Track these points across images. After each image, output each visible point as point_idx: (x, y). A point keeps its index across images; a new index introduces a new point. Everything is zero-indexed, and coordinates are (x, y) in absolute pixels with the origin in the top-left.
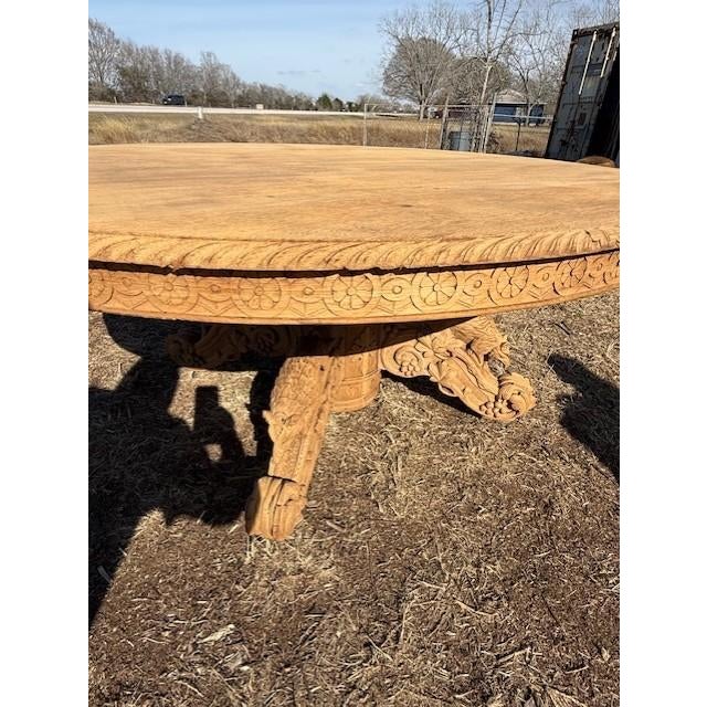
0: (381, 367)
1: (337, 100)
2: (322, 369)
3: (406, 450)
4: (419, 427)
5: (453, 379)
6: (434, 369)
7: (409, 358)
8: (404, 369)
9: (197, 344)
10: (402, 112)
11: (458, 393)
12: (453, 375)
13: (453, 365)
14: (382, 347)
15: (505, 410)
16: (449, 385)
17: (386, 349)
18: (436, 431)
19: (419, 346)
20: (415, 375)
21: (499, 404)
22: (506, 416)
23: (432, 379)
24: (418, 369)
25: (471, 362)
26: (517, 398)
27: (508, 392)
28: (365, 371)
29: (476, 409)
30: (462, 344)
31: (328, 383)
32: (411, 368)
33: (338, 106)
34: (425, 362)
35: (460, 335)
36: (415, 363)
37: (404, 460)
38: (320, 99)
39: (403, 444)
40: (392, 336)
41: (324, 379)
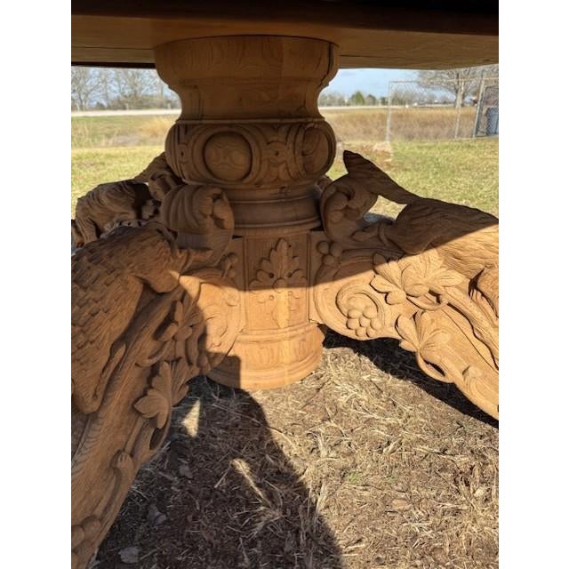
0: (315, 318)
1: (370, 96)
3: (344, 473)
4: (381, 433)
6: (407, 326)
7: (361, 303)
8: (354, 324)
10: (437, 103)
11: (453, 375)
12: (443, 339)
13: (445, 322)
14: (315, 283)
16: (436, 359)
17: (321, 288)
18: (411, 444)
19: (379, 282)
20: (374, 335)
23: (404, 345)
24: (377, 324)
30: (459, 279)
32: (366, 322)
33: (371, 101)
34: (390, 313)
35: (456, 262)
37: (331, 494)
38: (353, 96)
39: (341, 462)
40: (330, 261)
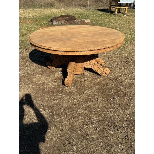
0: (84, 67)
2: (74, 65)
5: (96, 68)
6: (92, 67)
7: (88, 65)
8: (88, 67)
9: (52, 64)
11: (97, 71)
12: (95, 68)
13: (96, 66)
15: (104, 74)
16: (95, 69)
19: (90, 63)
20: (89, 68)
21: (103, 73)
22: (105, 75)
25: (98, 65)
26: (106, 71)
27: (105, 71)
28: (81, 67)
29: (100, 74)
30: (96, 62)
31: (75, 67)
36: (89, 66)
41: (74, 66)
